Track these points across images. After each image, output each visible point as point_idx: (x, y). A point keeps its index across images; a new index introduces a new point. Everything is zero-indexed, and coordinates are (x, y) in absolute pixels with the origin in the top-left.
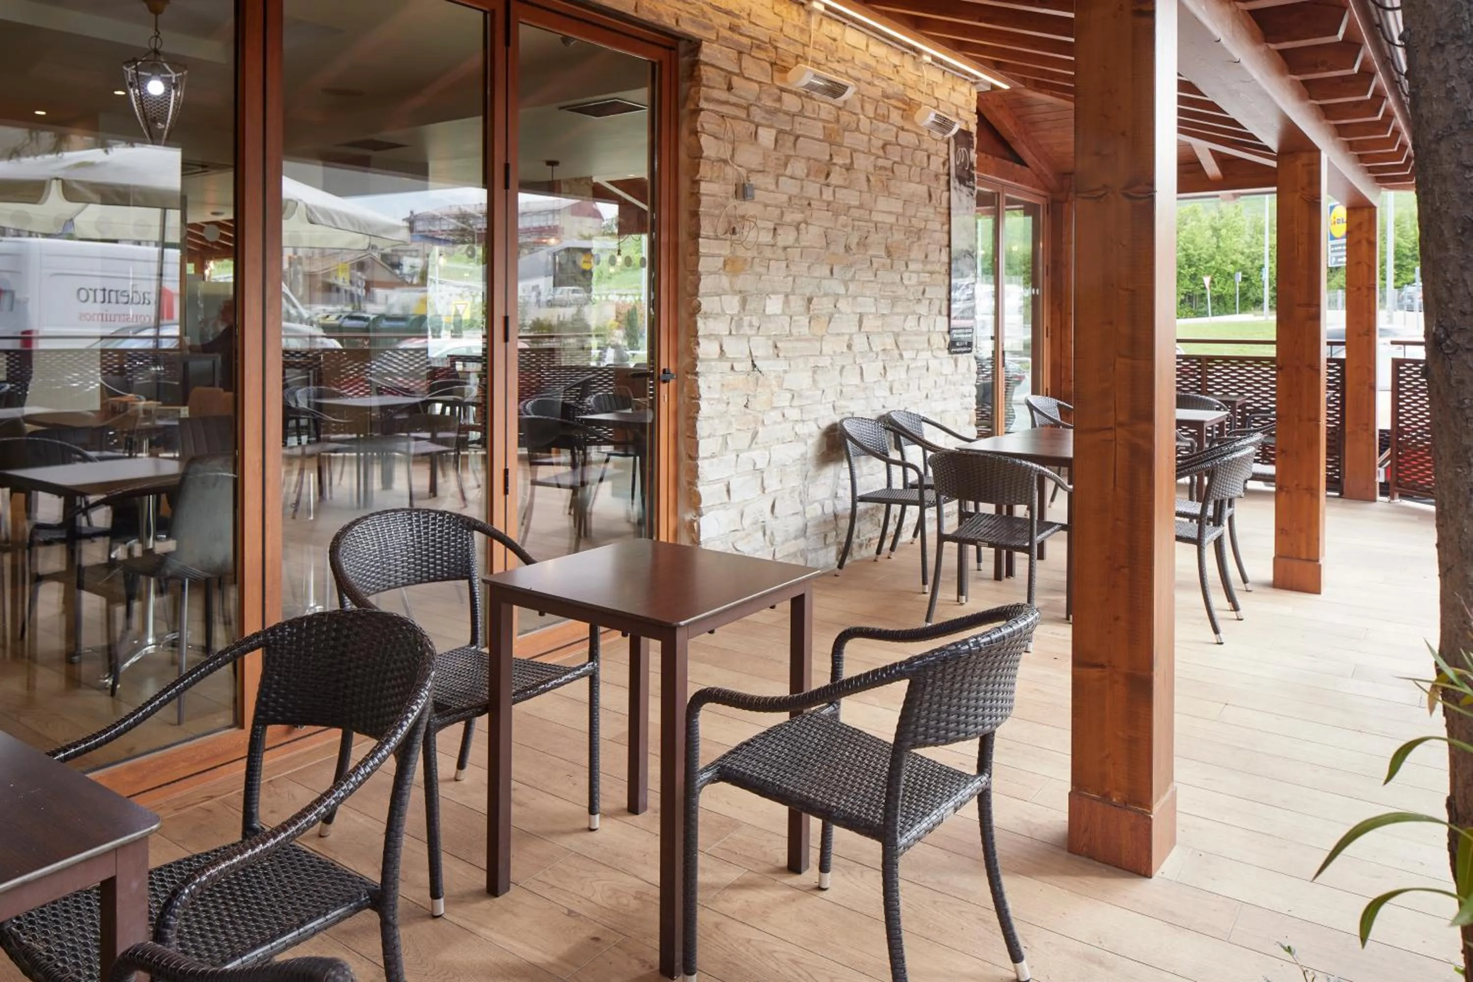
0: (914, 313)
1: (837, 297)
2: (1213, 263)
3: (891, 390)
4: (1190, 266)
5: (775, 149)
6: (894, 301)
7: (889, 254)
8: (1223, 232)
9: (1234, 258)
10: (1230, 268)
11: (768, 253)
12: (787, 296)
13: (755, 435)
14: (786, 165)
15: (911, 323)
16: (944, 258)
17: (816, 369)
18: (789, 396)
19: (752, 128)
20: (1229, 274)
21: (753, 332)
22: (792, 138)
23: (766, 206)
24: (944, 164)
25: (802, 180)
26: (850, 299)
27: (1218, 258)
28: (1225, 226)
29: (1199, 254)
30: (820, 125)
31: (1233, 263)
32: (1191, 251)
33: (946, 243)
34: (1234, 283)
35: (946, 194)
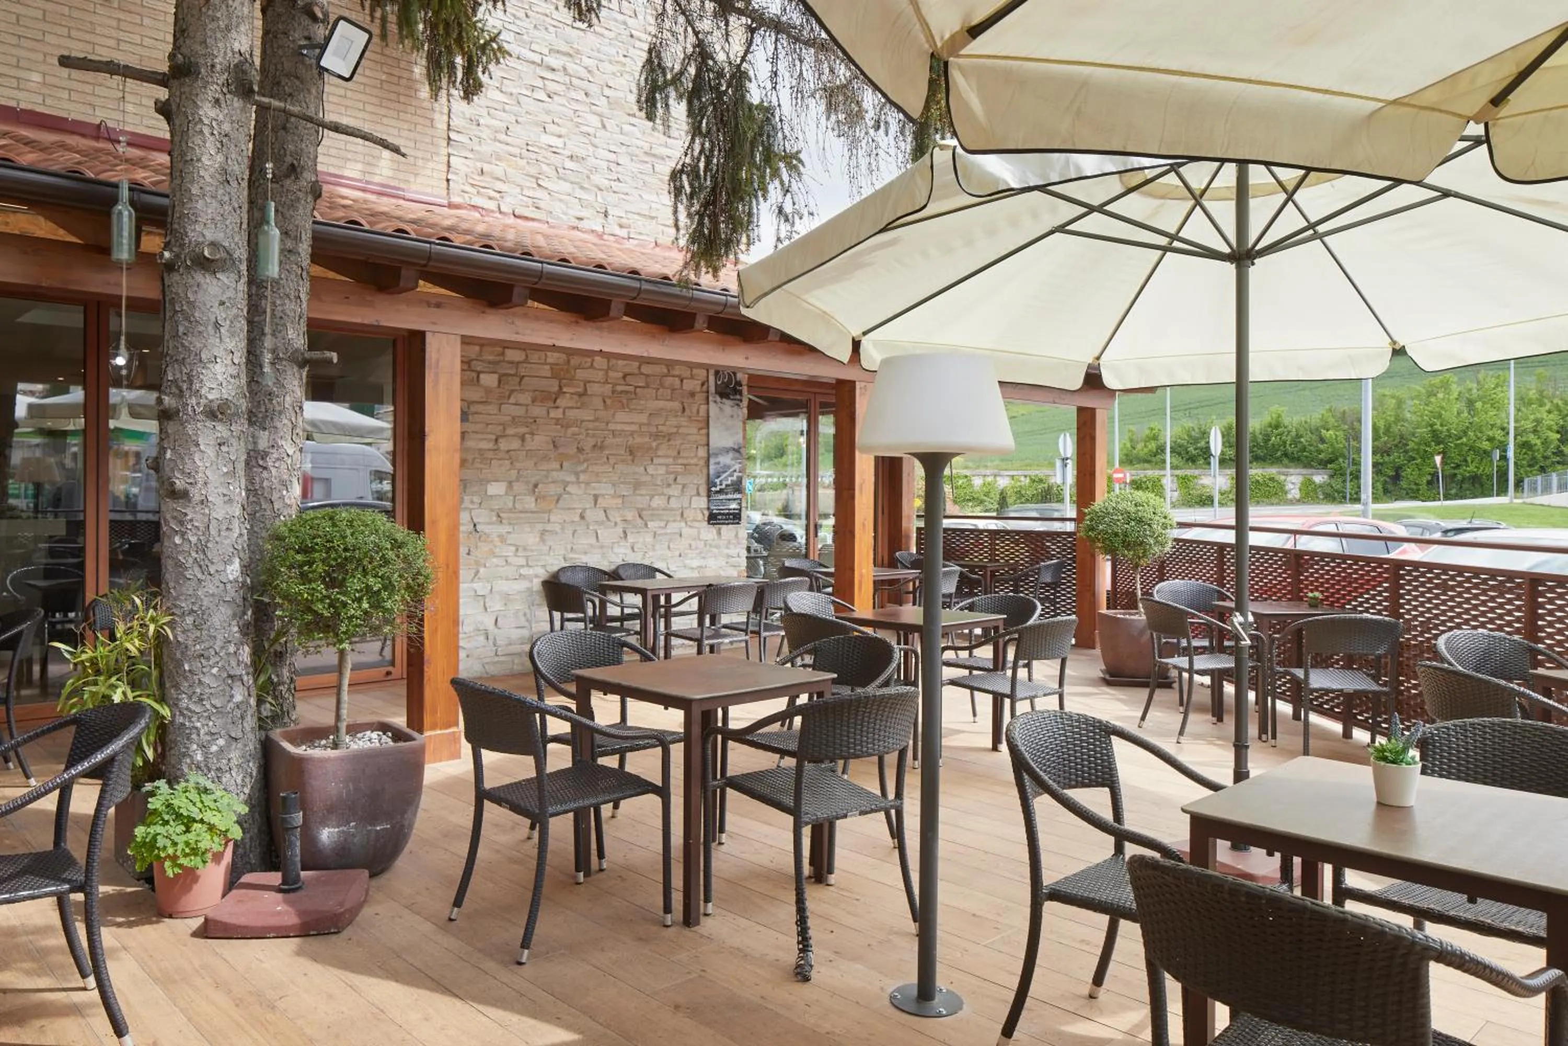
0: (663, 494)
1: (566, 484)
2: (1464, 440)
3: (633, 548)
4: (1438, 443)
5: (499, 386)
6: (637, 485)
7: (631, 453)
8: (1479, 405)
9: (1490, 433)
10: (1486, 445)
11: (490, 455)
12: (510, 483)
13: (477, 572)
14: (509, 397)
15: (657, 502)
16: (702, 452)
17: (543, 533)
18: (513, 549)
19: (474, 375)
20: (1485, 452)
21: (476, 506)
22: (518, 379)
23: (488, 424)
24: (703, 385)
25: (527, 405)
26: (583, 485)
27: (1471, 433)
28: (1480, 398)
29: (1448, 430)
30: (548, 367)
31: (1491, 439)
32: (1438, 427)
33: (705, 442)
34: (1491, 461)
35: (703, 407)
